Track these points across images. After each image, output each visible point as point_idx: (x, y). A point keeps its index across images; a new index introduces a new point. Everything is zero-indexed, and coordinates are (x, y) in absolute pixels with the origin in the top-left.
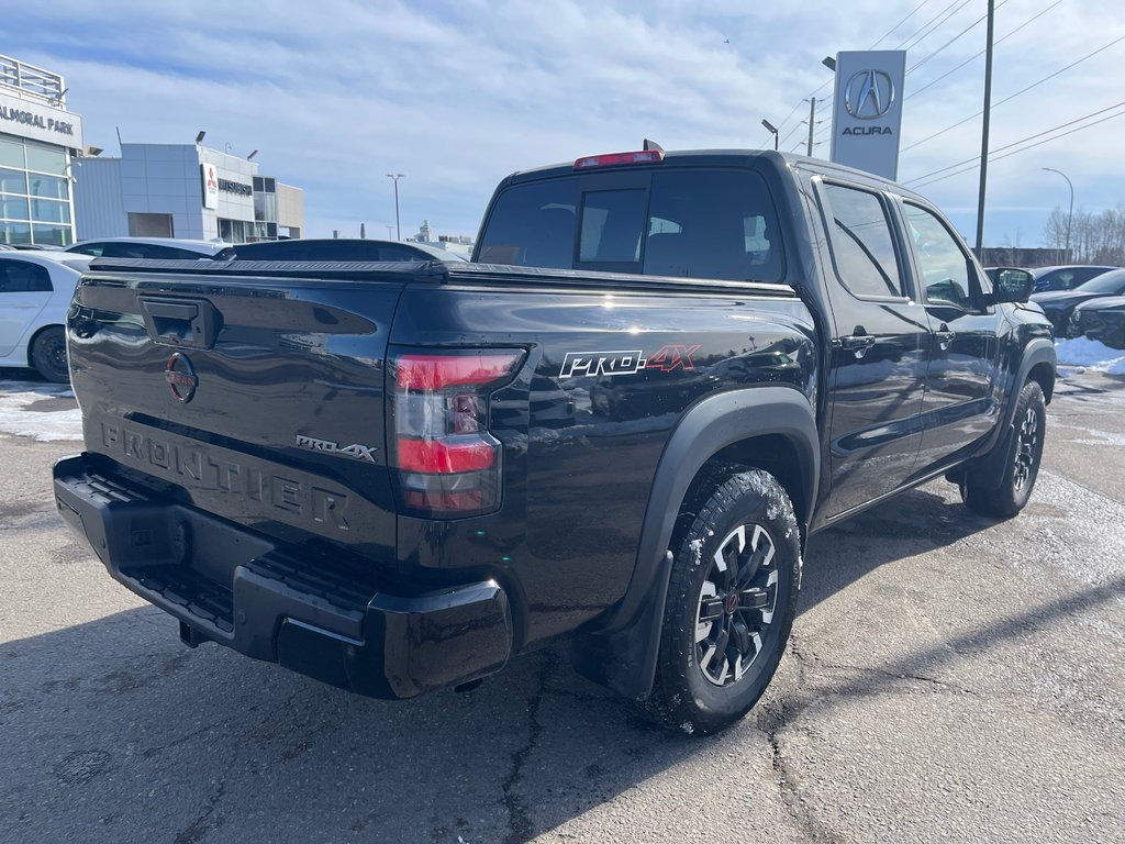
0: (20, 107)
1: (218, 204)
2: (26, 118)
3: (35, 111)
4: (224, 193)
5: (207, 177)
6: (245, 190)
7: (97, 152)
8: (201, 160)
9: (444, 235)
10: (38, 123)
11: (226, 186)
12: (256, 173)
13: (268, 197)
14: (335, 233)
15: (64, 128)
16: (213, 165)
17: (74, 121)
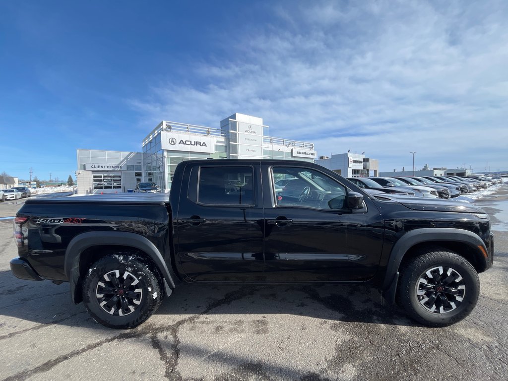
0: (304, 151)
1: (352, 166)
2: (305, 153)
3: (307, 152)
4: (354, 163)
5: (350, 160)
6: (360, 162)
7: (328, 157)
8: (349, 156)
9: (435, 167)
10: (307, 154)
11: (355, 162)
12: (364, 158)
13: (367, 163)
14: (394, 170)
15: (313, 154)
16: (351, 157)
17: (315, 153)
